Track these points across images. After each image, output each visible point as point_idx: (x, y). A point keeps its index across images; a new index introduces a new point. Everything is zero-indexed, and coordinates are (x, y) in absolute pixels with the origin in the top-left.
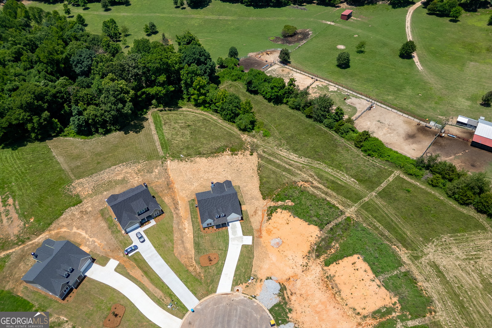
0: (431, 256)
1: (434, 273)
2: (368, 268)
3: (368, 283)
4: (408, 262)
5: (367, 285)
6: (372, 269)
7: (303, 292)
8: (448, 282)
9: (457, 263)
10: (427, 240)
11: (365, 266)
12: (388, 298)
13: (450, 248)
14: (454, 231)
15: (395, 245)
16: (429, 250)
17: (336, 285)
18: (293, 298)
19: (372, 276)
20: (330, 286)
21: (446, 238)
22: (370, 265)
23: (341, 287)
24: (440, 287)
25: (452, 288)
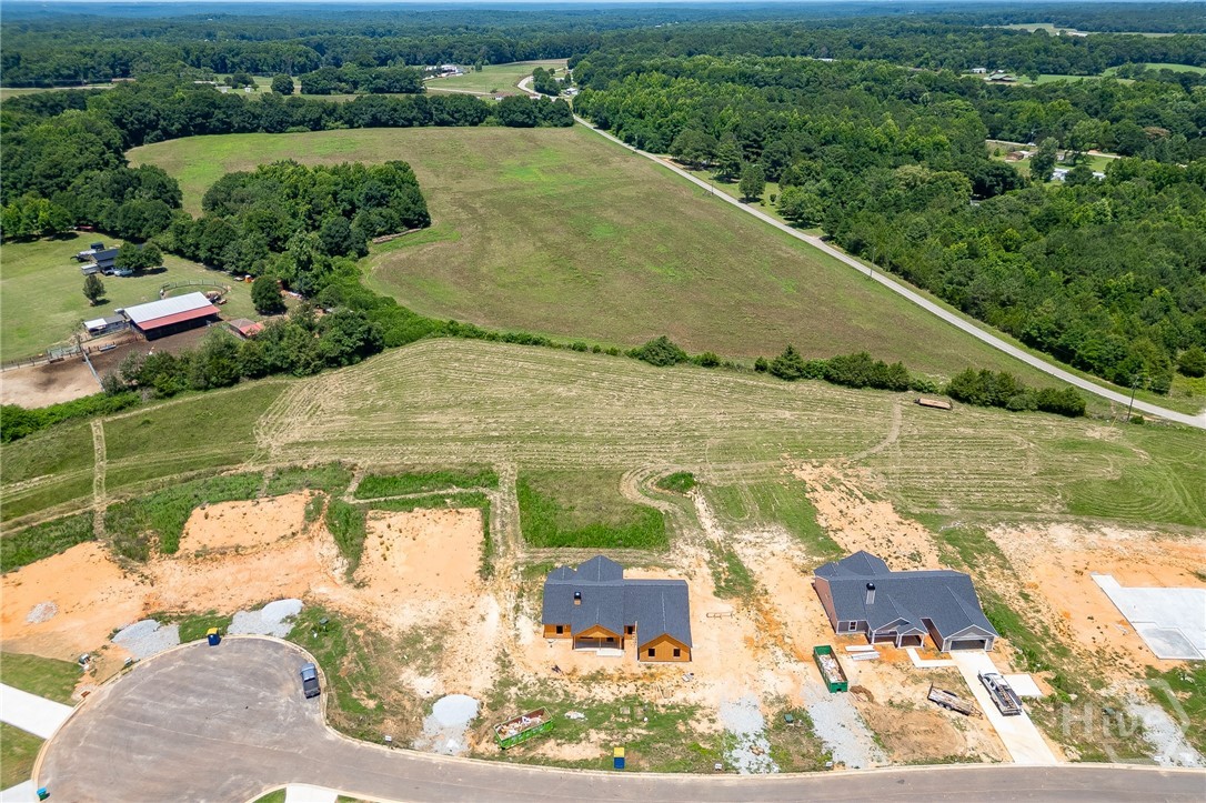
0: (274, 444)
1: (303, 449)
2: (232, 503)
3: (256, 509)
4: (263, 467)
5: (258, 511)
6: (236, 500)
7: (194, 592)
8: (326, 442)
9: (309, 425)
10: (250, 438)
11: (225, 506)
12: (298, 497)
13: (282, 423)
14: (263, 409)
15: (222, 472)
16: (264, 442)
17: (222, 548)
18: (190, 607)
19: (249, 502)
20: (218, 556)
21: (262, 420)
22: (228, 500)
23: (234, 542)
24: (327, 450)
25: (337, 440)
